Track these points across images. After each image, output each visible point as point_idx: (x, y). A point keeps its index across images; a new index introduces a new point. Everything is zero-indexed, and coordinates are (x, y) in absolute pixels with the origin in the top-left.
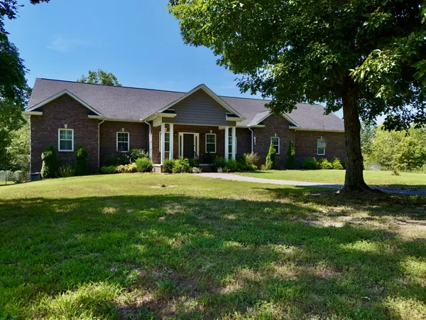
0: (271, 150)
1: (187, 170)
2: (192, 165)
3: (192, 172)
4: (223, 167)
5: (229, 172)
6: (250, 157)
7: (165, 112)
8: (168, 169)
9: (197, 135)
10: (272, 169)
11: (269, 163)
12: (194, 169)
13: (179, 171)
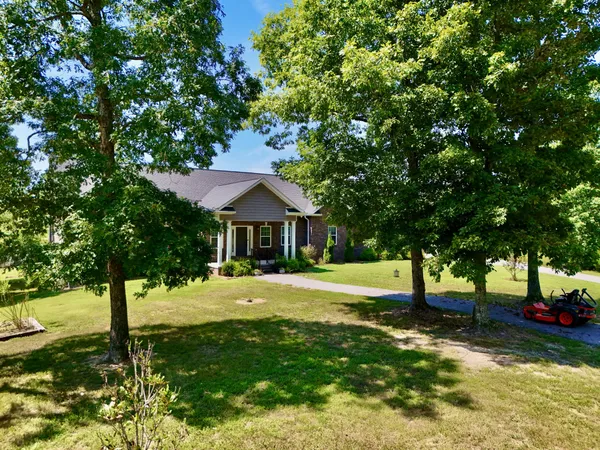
0: (329, 242)
1: (250, 273)
2: (254, 267)
3: (254, 275)
4: (285, 267)
5: (292, 273)
6: (307, 250)
7: (225, 209)
8: (228, 272)
9: (250, 228)
10: (330, 262)
11: (326, 256)
12: (256, 271)
13: (241, 274)
